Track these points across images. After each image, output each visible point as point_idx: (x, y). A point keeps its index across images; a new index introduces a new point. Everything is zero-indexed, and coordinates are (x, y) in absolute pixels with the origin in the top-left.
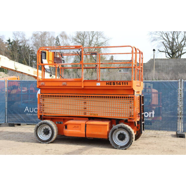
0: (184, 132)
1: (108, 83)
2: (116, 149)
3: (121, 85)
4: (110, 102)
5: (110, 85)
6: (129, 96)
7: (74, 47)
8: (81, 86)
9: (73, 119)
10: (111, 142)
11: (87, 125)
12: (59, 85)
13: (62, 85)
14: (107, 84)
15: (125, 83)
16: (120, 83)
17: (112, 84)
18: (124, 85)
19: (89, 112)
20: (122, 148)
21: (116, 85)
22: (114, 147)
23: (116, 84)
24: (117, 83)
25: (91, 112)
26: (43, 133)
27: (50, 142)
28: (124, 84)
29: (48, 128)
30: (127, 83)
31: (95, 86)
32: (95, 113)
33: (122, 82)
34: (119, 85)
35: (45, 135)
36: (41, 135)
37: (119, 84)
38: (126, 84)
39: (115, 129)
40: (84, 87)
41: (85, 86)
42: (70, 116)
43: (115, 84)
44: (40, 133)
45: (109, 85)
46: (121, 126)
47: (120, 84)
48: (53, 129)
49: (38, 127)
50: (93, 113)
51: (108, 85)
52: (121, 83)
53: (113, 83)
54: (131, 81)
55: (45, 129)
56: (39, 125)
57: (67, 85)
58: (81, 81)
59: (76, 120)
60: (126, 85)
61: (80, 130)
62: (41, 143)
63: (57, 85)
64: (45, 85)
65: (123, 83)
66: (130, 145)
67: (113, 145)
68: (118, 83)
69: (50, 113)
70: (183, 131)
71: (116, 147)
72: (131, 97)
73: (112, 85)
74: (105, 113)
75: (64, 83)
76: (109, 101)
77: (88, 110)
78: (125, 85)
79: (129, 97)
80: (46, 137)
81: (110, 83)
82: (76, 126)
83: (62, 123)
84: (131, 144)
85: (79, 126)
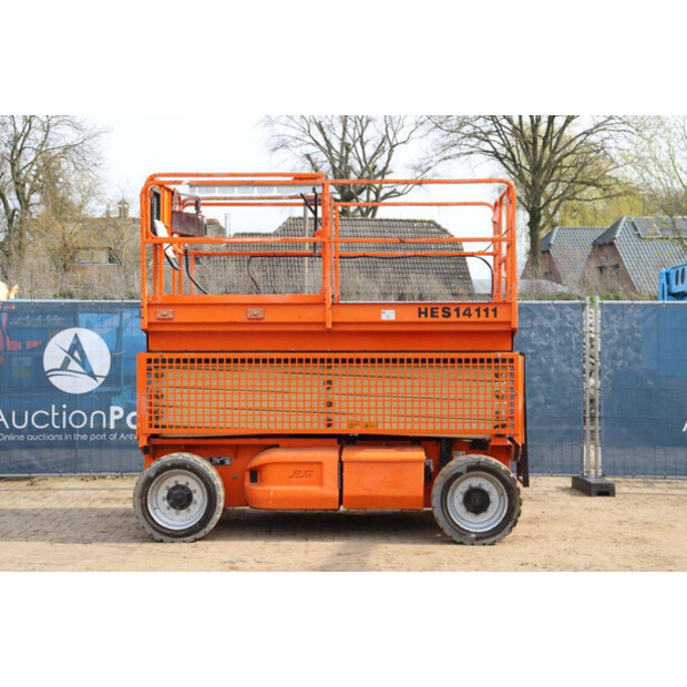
0: (603, 475)
1: (423, 310)
2: (461, 543)
3: (474, 317)
4: (420, 379)
5: (432, 316)
6: (499, 355)
7: (290, 179)
8: (324, 323)
9: (278, 446)
10: (442, 522)
11: (345, 466)
12: (233, 320)
13: (244, 319)
14: (423, 315)
15: (486, 310)
16: (469, 309)
17: (440, 313)
18: (483, 318)
19: (344, 418)
20: (483, 538)
21: (453, 318)
22: (454, 538)
23: (454, 314)
24: (457, 310)
25: (351, 418)
26: (166, 503)
27: (202, 534)
28: (483, 313)
29: (187, 483)
30: (495, 310)
31: (377, 320)
32: (366, 419)
33: (476, 307)
34: (466, 319)
35: (173, 511)
36: (157, 511)
37: (464, 314)
38: (491, 314)
39: (458, 475)
40: (333, 324)
41: (337, 320)
42: (274, 432)
43: (449, 315)
44: (155, 506)
45: (429, 319)
46: (479, 462)
47: (470, 315)
48: (213, 485)
49: (149, 481)
50: (358, 418)
51: (423, 318)
52: (473, 311)
53: (443, 311)
54: (510, 304)
55: (174, 488)
56: (153, 475)
57: (267, 320)
58: (324, 304)
59: (289, 447)
60: (491, 317)
61: (321, 484)
62: (161, 541)
63: (226, 320)
64: (175, 320)
65: (478, 310)
66: (509, 526)
67: (448, 531)
68: (461, 313)
69: (186, 424)
70: (600, 474)
71: (459, 537)
72: (504, 360)
73: (441, 319)
74: (402, 419)
75: (256, 312)
76: (416, 375)
77: (337, 411)
78: (487, 316)
79: (497, 360)
80: (178, 518)
81: (432, 309)
82: (303, 468)
83: (228, 462)
84: (514, 525)
85: (315, 468)
